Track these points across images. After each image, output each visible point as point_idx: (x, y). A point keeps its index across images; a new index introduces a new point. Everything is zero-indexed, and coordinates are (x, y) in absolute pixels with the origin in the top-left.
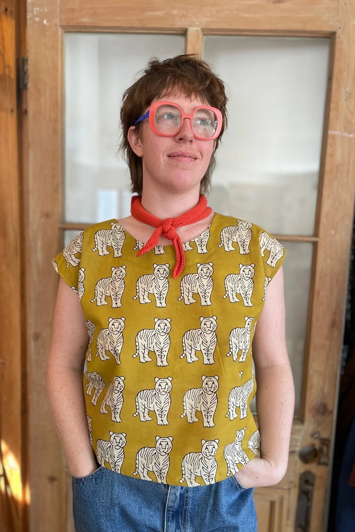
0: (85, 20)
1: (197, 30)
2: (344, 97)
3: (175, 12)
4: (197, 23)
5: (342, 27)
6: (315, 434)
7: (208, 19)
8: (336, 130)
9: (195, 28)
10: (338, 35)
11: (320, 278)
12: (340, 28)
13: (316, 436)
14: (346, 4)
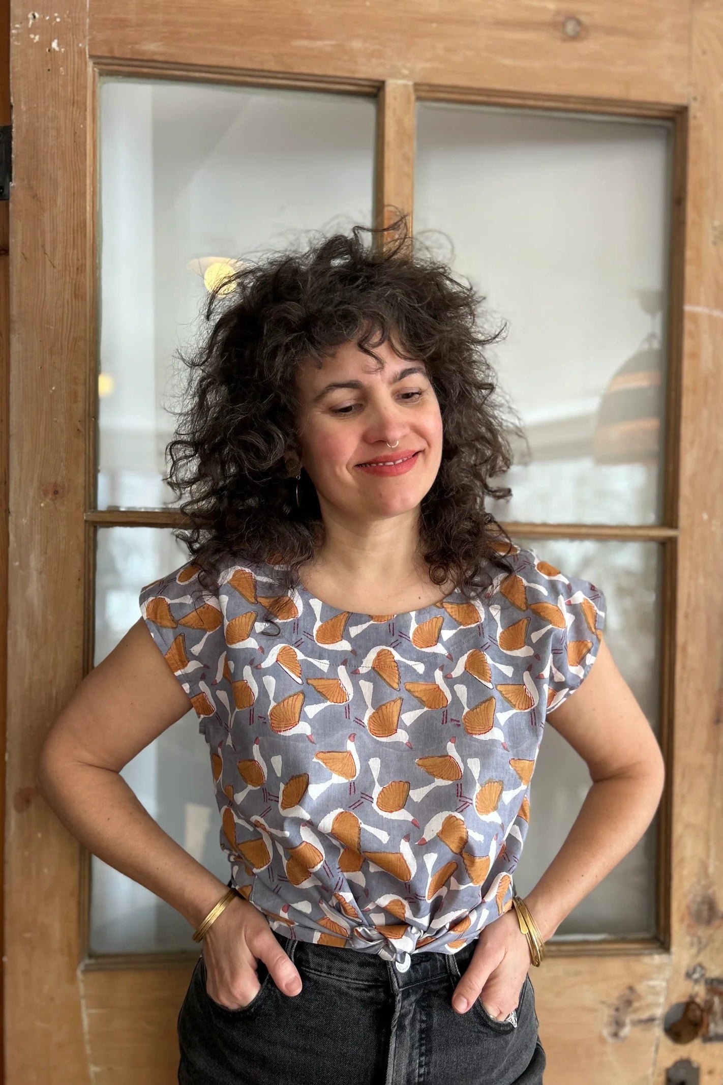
0: (152, 48)
1: (406, 86)
2: (711, 239)
3: (356, 44)
4: (405, 72)
5: (699, 98)
6: (694, 971)
7: (428, 65)
8: (698, 304)
9: (401, 82)
10: (692, 112)
11: (686, 616)
12: (695, 99)
13: (696, 976)
14: (704, 52)
